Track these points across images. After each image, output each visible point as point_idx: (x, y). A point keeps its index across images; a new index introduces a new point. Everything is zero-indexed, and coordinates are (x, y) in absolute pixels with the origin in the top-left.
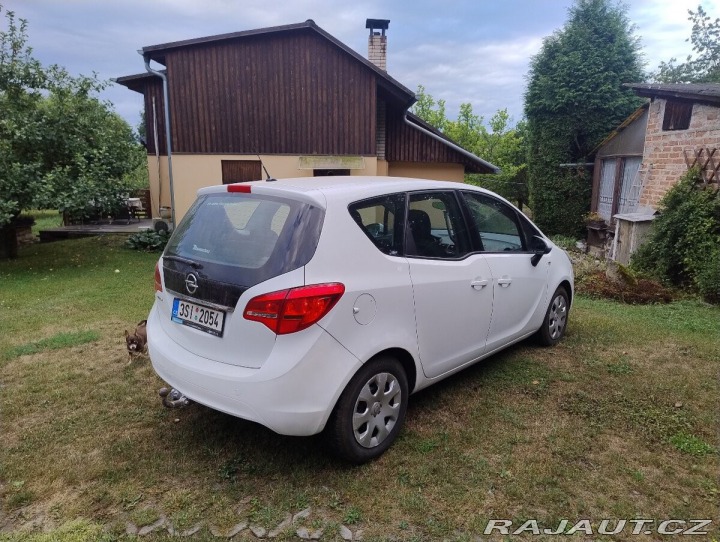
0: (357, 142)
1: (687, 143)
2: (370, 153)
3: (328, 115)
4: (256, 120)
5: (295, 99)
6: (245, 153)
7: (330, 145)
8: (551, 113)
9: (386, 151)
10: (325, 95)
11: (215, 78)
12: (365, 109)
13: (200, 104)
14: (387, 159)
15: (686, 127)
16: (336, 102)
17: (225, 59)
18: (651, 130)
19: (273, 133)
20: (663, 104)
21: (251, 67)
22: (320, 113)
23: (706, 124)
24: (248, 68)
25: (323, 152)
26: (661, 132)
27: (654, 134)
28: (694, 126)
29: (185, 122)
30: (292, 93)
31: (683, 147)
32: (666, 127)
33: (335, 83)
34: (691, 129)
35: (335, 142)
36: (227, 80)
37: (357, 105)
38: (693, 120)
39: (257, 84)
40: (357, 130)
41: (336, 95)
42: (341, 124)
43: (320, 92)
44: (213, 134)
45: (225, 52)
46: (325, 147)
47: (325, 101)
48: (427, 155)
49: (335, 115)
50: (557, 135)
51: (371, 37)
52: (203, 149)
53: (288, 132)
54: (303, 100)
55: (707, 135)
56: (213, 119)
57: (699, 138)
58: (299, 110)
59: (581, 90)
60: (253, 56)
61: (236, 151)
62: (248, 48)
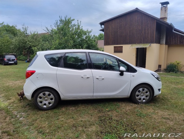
0: (149, 40)
2: (153, 42)
3: (141, 32)
4: (122, 36)
5: (132, 30)
6: (119, 44)
7: (141, 41)
9: (166, 41)
10: (140, 27)
11: (114, 27)
12: (152, 29)
13: (110, 34)
14: (166, 44)
16: (143, 29)
17: (116, 22)
19: (126, 39)
21: (122, 23)
22: (139, 32)
24: (121, 23)
25: (139, 43)
29: (107, 38)
30: (132, 28)
33: (144, 23)
35: (143, 40)
36: (116, 27)
37: (150, 29)
39: (123, 27)
40: (149, 36)
41: (143, 27)
42: (145, 35)
43: (139, 26)
44: (113, 40)
45: (116, 20)
46: (140, 41)
47: (140, 29)
48: (183, 42)
49: (143, 32)
51: (162, 8)
52: (110, 44)
53: (130, 38)
54: (134, 30)
56: (113, 37)
58: (133, 32)
60: (122, 20)
61: (117, 44)
62: (121, 18)
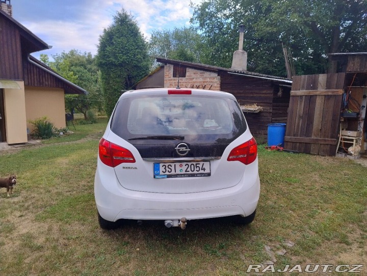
1: (186, 83)
8: (115, 65)
15: (185, 77)
18: (167, 77)
20: (172, 67)
23: (193, 76)
26: (172, 78)
27: (169, 79)
28: (188, 76)
31: (184, 84)
32: (175, 76)
34: (187, 77)
38: (187, 74)
48: (43, 82)
50: (119, 76)
55: (194, 80)
57: (191, 81)
59: (128, 56)
